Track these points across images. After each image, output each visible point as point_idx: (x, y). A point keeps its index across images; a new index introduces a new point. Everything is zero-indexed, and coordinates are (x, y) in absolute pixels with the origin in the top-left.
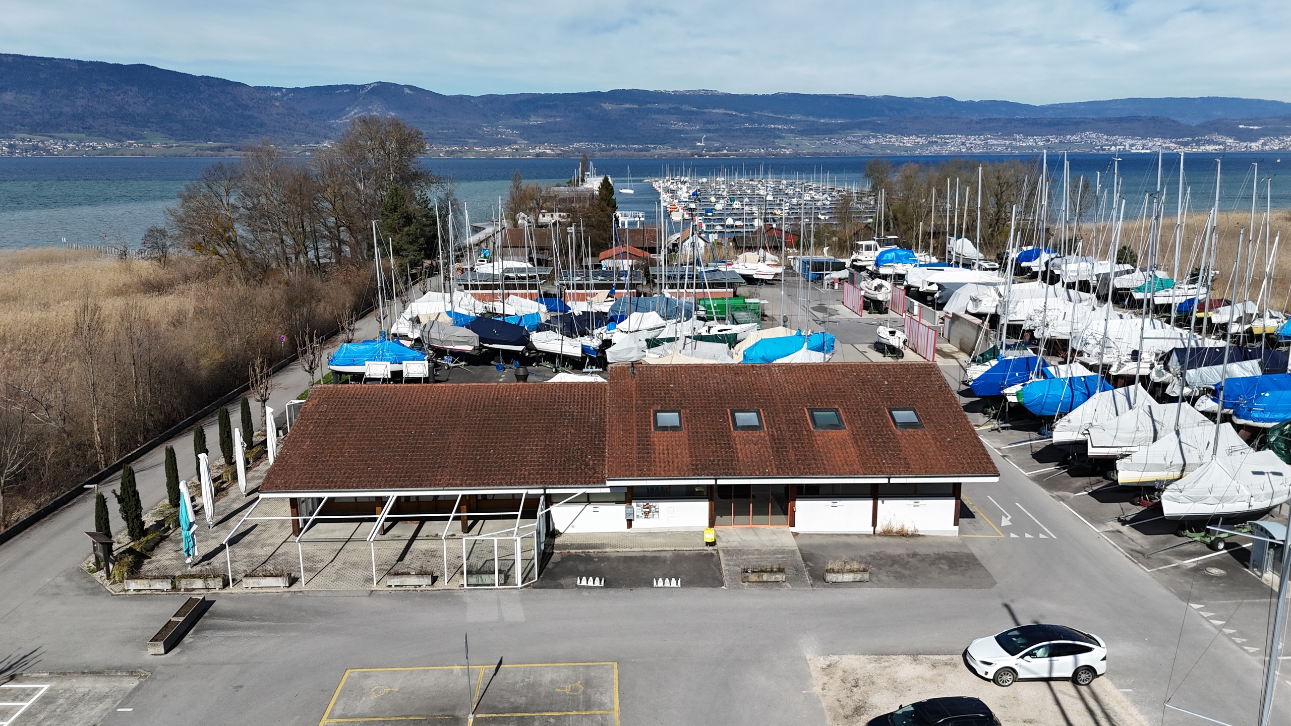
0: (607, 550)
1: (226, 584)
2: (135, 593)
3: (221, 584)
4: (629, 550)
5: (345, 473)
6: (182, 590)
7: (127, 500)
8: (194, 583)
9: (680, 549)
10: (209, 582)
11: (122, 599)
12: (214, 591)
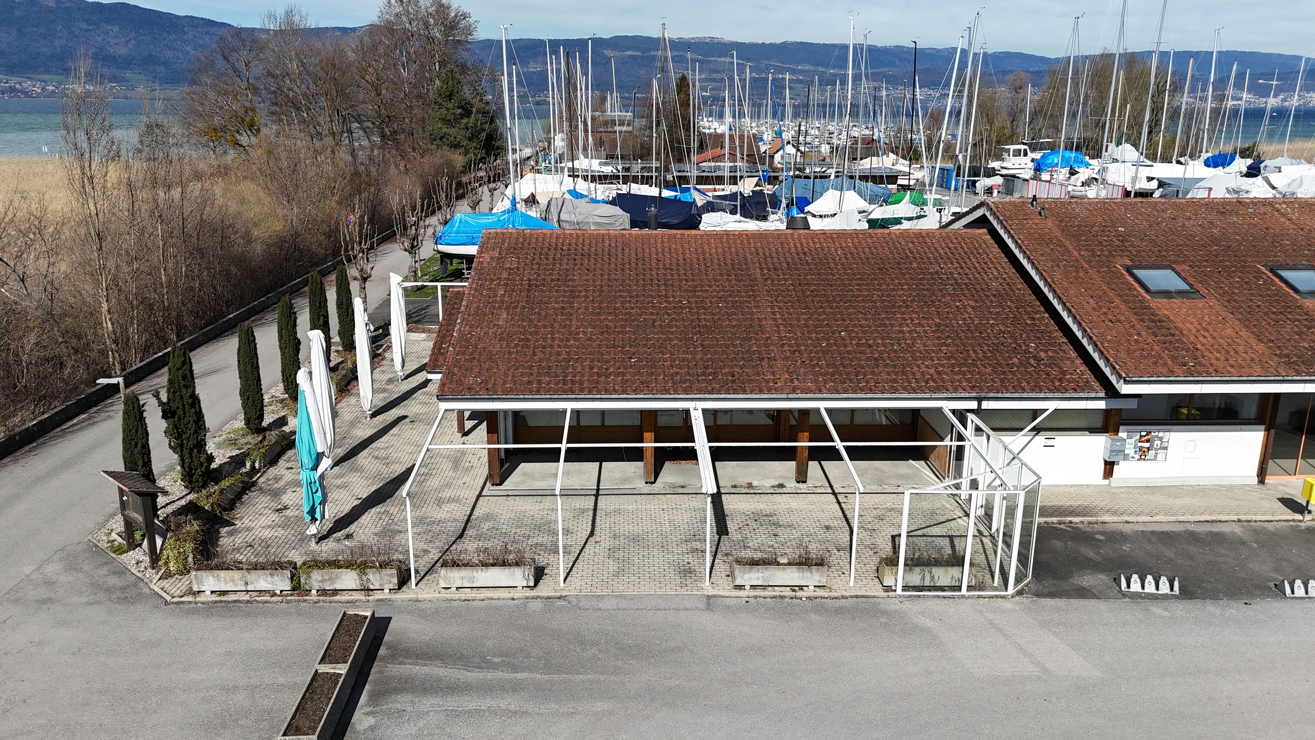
0: (1107, 518)
1: (403, 580)
2: (215, 598)
3: (395, 580)
4: (1148, 519)
5: (591, 368)
6: (314, 592)
7: (180, 412)
8: (338, 577)
9: (1249, 518)
10: (371, 577)
11: (191, 612)
12: (378, 596)
